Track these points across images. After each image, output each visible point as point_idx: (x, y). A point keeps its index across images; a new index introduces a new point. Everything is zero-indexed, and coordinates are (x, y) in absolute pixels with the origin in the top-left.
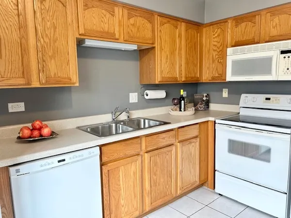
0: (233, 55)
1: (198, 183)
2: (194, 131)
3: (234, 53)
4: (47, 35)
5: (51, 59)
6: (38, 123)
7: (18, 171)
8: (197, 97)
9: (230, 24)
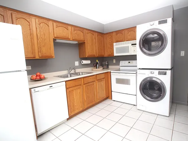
0: (116, 46)
1: (105, 97)
2: (103, 76)
3: (116, 45)
4: (41, 37)
5: (43, 47)
6: (38, 73)
7: (34, 90)
8: (103, 63)
9: (114, 34)
